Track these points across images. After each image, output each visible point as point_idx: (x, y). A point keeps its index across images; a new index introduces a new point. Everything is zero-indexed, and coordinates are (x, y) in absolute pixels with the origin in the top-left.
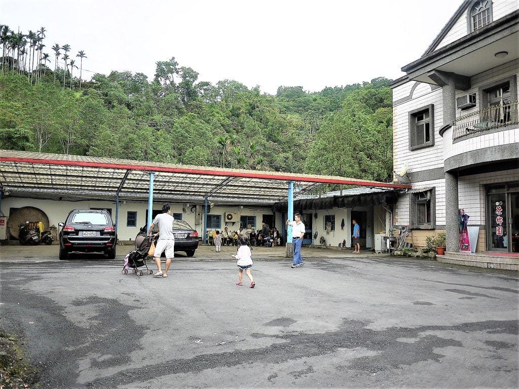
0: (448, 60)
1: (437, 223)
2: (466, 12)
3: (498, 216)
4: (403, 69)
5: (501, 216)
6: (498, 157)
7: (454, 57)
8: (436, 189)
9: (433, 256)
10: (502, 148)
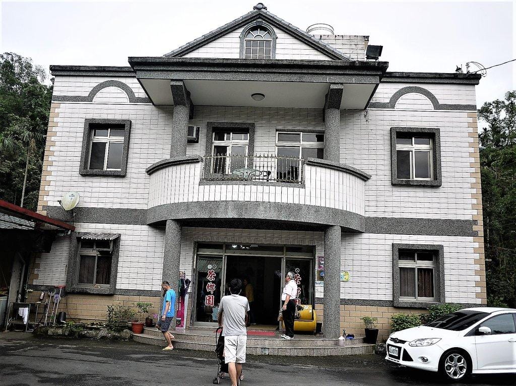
0: (209, 76)
1: (118, 287)
2: (241, 30)
3: (210, 282)
4: (131, 60)
5: (213, 282)
6: (272, 216)
7: (219, 76)
8: (122, 238)
9: (128, 336)
10: (279, 207)
